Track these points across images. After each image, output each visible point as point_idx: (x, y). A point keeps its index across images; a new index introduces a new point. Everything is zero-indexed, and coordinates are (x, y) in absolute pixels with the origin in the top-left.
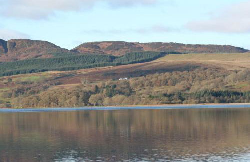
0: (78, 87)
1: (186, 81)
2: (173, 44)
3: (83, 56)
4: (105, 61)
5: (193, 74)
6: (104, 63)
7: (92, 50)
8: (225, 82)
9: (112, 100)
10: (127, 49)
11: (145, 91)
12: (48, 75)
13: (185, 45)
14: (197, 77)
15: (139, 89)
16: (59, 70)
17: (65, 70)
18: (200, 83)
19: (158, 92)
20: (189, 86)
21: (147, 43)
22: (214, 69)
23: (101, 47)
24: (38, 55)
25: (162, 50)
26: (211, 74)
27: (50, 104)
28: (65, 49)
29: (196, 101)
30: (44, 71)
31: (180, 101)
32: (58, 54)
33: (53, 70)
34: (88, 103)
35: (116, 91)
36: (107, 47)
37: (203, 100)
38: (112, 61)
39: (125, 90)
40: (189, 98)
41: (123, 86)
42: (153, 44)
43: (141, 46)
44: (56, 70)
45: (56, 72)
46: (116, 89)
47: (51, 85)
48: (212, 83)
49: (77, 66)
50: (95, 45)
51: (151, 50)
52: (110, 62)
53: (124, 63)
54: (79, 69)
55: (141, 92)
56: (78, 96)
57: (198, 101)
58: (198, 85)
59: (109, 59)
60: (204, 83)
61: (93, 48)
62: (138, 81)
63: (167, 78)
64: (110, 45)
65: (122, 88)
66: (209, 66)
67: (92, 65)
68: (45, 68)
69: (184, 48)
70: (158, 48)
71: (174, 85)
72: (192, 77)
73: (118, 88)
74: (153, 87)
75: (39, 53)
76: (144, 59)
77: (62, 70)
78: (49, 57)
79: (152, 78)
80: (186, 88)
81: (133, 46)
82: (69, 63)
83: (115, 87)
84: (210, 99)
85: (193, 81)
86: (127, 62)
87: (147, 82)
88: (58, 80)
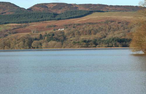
0: (28, 35)
1: (103, 31)
2: (100, 5)
3: (34, 13)
4: (50, 17)
5: (109, 26)
6: (49, 18)
7: (42, 9)
8: (131, 32)
9: (48, 45)
10: (66, 8)
11: (74, 38)
12: (8, 26)
13: (108, 6)
14: (112, 29)
15: (70, 37)
16: (16, 23)
17: (21, 23)
18: (113, 33)
19: (83, 39)
20: (105, 35)
21: (81, 4)
22: (125, 22)
23: (49, 7)
24: (4, 12)
25: (91, 9)
26: (122, 26)
27: (4, 47)
28: (23, 8)
29: (106, 45)
30: (6, 23)
31: (94, 45)
32: (18, 11)
33: (12, 23)
34: (31, 46)
35: (54, 38)
36: (53, 7)
37: (110, 44)
38: (55, 17)
39: (60, 37)
40: (101, 43)
41: (59, 35)
42: (86, 5)
43: (77, 6)
44: (14, 23)
45: (14, 24)
46: (54, 37)
47: (10, 33)
48: (122, 32)
49: (29, 20)
50: (44, 6)
51: (84, 9)
52: (53, 17)
53: (63, 18)
54: (31, 22)
55: (71, 39)
56: (24, 42)
57: (107, 45)
58: (112, 34)
59: (53, 15)
60: (116, 32)
61: (43, 7)
62: (70, 31)
63: (90, 29)
64: (55, 5)
65: (58, 36)
66: (122, 21)
67: (40, 19)
68: (7, 22)
69: (107, 7)
70: (88, 8)
71: (95, 34)
72: (108, 28)
73: (56, 36)
74: (81, 35)
75: (4, 10)
76: (77, 15)
77: (18, 23)
78: (11, 13)
79: (80, 29)
80: (103, 36)
81: (72, 6)
82: (24, 18)
83: (53, 35)
84: (116, 44)
85: (109, 31)
86: (65, 18)
87: (76, 31)
88: (15, 30)
